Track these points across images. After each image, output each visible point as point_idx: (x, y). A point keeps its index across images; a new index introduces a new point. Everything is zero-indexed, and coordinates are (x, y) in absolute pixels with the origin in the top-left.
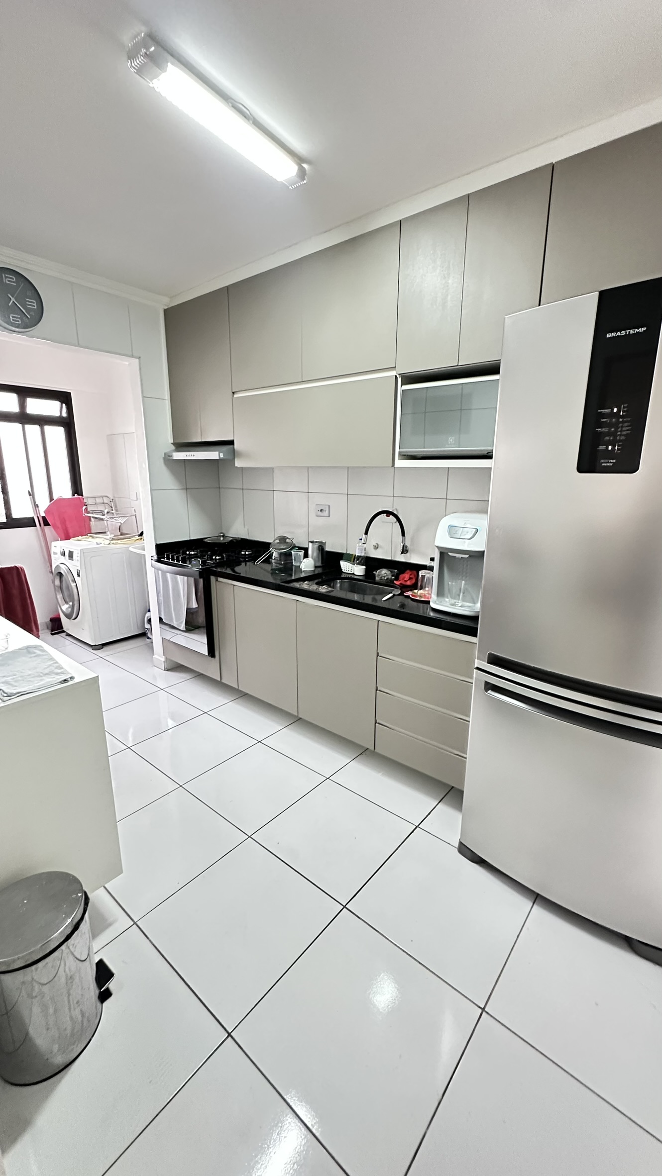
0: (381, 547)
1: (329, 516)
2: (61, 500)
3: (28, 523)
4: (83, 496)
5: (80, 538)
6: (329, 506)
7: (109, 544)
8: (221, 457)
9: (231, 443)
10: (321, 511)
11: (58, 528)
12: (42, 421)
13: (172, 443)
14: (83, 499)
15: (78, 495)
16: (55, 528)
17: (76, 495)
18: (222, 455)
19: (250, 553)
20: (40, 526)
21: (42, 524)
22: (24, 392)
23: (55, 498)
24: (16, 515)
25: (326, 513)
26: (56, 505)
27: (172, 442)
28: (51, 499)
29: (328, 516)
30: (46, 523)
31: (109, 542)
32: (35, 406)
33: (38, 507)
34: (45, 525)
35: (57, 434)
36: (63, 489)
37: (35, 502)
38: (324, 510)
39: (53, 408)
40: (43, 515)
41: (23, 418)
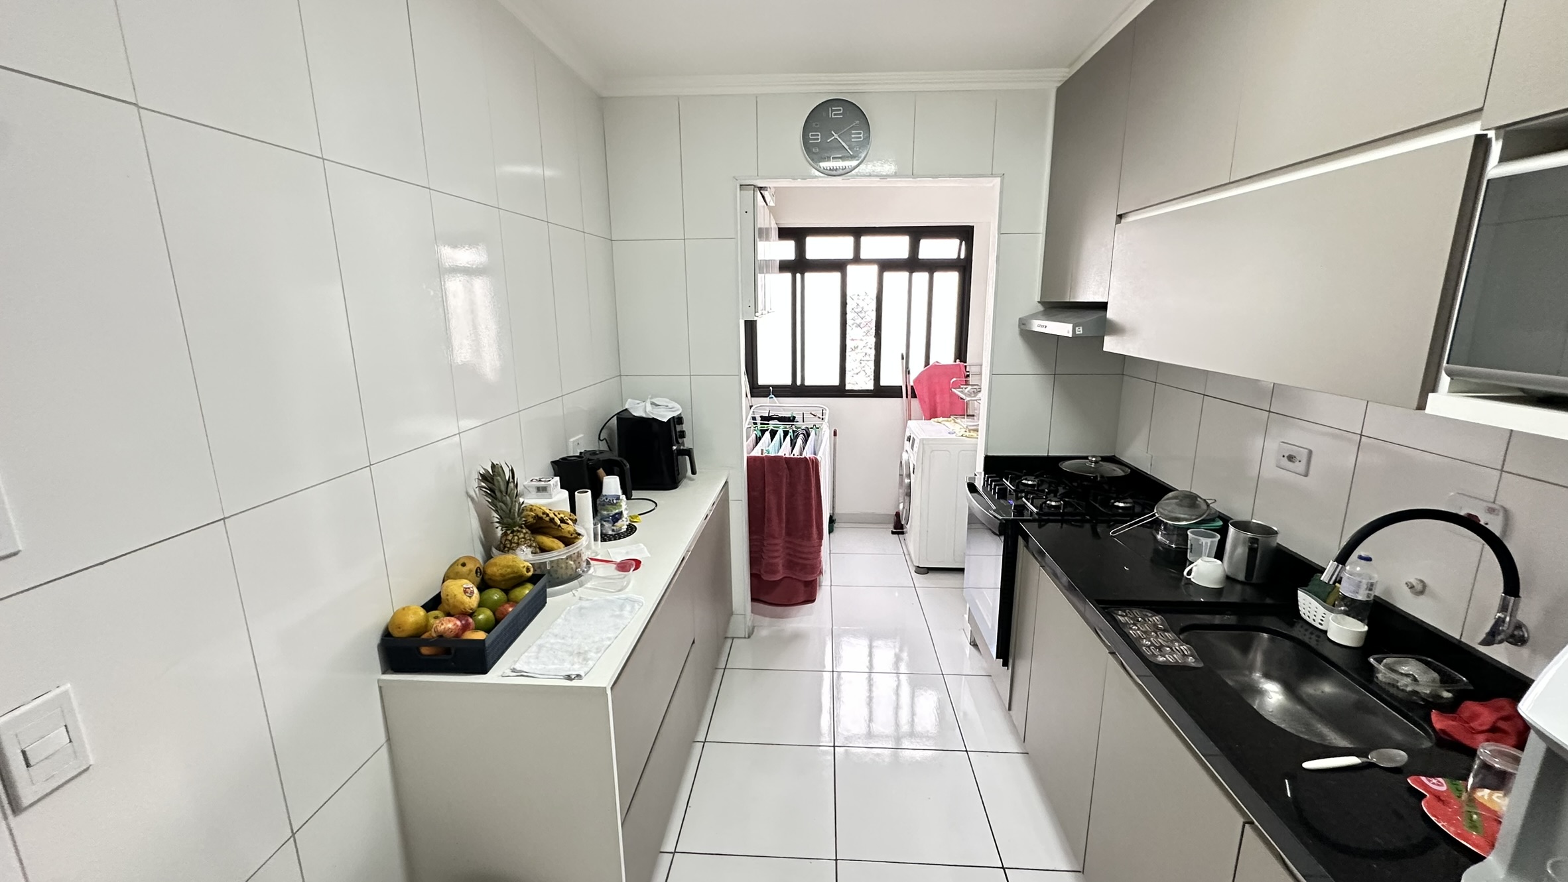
0: (1434, 596)
1: (1306, 475)
2: (938, 367)
3: (893, 392)
4: (966, 363)
5: (940, 419)
6: (1310, 452)
7: (962, 436)
8: (1077, 333)
9: (1103, 306)
10: (1291, 458)
11: (925, 402)
12: (933, 266)
13: (1039, 302)
14: (966, 366)
15: (960, 362)
16: (922, 402)
17: (958, 360)
18: (1079, 331)
19: (1128, 505)
20: (907, 397)
21: (909, 396)
22: (917, 234)
23: (932, 362)
24: (884, 382)
25: (1300, 467)
26: (932, 371)
27: (1039, 300)
28: (927, 363)
29: (1303, 473)
30: (914, 395)
31: (962, 432)
32: (930, 249)
33: (909, 373)
34: (912, 397)
35: (948, 281)
36: (944, 353)
37: (907, 367)
38: (1298, 458)
39: (949, 248)
40: (912, 384)
41: (913, 264)
